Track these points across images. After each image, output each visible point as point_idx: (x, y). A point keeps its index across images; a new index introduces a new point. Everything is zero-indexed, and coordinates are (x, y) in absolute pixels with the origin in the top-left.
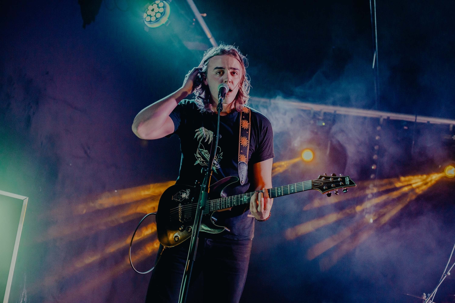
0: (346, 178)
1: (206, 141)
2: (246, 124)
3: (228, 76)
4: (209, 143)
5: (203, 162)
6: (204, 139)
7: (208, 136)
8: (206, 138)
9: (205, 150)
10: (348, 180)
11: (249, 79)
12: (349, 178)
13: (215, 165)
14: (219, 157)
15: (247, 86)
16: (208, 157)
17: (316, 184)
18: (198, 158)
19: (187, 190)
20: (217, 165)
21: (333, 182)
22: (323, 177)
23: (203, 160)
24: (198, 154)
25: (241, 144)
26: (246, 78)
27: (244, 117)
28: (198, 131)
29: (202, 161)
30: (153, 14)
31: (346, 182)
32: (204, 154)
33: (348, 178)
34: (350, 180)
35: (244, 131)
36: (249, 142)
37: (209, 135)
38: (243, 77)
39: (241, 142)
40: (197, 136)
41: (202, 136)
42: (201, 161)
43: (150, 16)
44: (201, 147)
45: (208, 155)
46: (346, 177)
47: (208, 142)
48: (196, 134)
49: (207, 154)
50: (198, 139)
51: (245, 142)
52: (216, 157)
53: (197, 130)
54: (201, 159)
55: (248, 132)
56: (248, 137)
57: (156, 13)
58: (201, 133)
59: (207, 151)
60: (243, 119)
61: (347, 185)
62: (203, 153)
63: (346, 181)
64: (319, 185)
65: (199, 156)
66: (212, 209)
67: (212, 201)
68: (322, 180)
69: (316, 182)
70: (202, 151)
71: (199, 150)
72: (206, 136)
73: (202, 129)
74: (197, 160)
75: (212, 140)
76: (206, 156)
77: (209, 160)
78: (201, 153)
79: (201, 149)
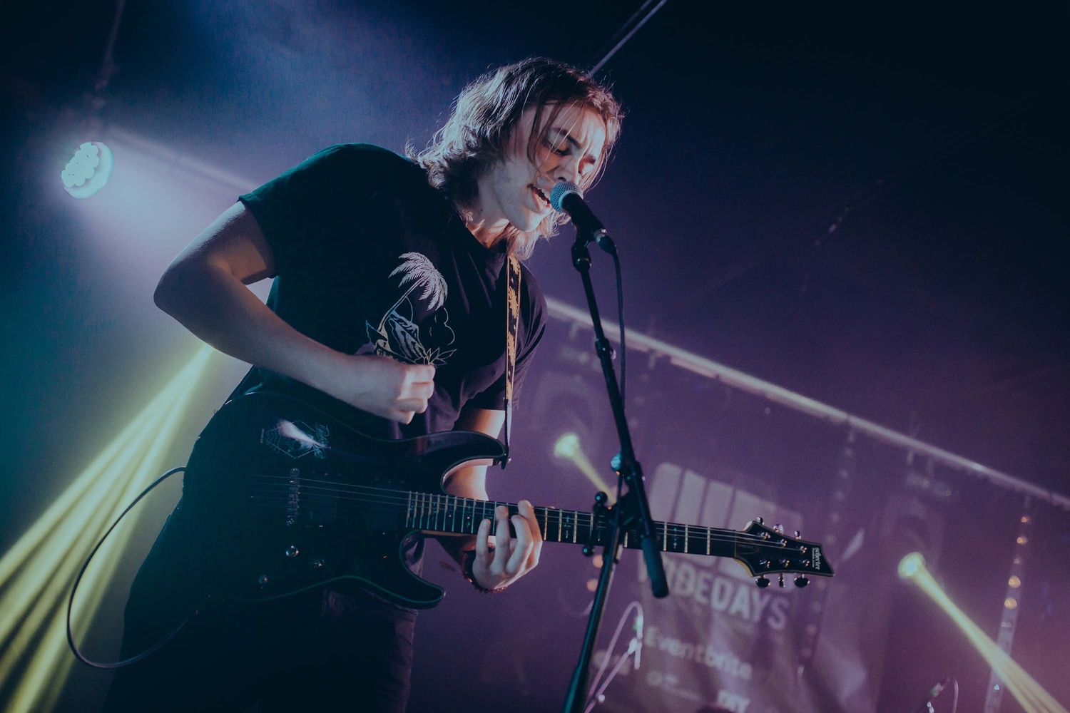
0: (814, 549)
1: (425, 296)
2: (514, 304)
4: (430, 307)
5: (389, 354)
6: (421, 290)
7: (432, 285)
8: (424, 287)
9: (413, 322)
10: (818, 556)
12: (820, 552)
14: (437, 358)
16: (412, 347)
17: (744, 546)
19: (320, 427)
21: (784, 553)
22: (764, 529)
23: (392, 350)
24: (383, 326)
28: (407, 259)
29: (388, 351)
31: (813, 561)
32: (403, 333)
33: (817, 550)
34: (822, 558)
37: (435, 285)
40: (404, 273)
41: (419, 278)
42: (383, 350)
44: (403, 310)
45: (416, 340)
46: (813, 546)
47: (429, 303)
48: (401, 268)
49: (413, 336)
50: (403, 281)
52: (431, 355)
53: (404, 256)
54: (385, 344)
58: (414, 268)
59: (417, 327)
60: (511, 284)
62: (399, 328)
63: (813, 558)
64: (750, 550)
65: (384, 333)
66: (410, 523)
67: (413, 496)
68: (762, 538)
69: (743, 540)
70: (400, 321)
71: (393, 316)
72: (426, 284)
73: (419, 258)
74: (367, 343)
75: (438, 303)
76: (405, 340)
77: (409, 355)
78: (395, 327)
79: (400, 315)
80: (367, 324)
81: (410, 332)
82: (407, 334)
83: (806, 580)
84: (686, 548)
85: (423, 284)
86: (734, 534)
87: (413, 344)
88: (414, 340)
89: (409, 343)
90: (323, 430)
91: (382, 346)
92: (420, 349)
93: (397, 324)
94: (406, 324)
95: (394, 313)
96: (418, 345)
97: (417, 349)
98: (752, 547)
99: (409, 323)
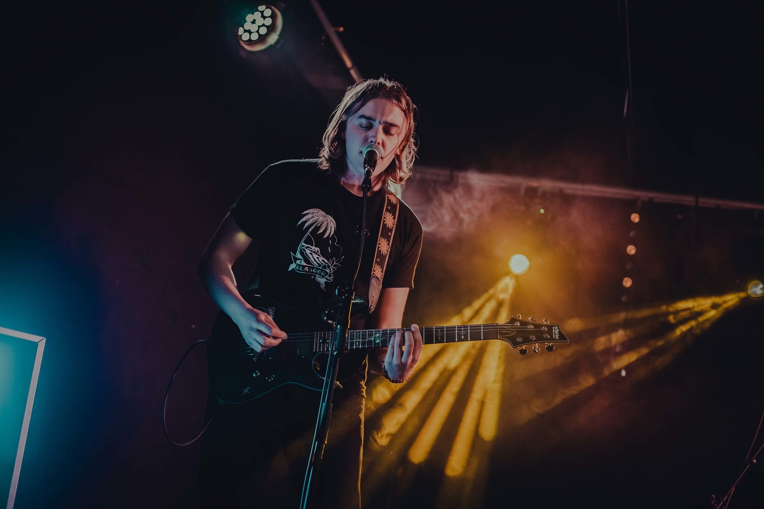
0: (554, 328)
1: (321, 231)
2: (389, 220)
3: (377, 133)
4: (325, 236)
5: (304, 267)
6: (318, 228)
7: (325, 224)
8: (320, 226)
9: (315, 247)
10: (557, 332)
11: (416, 144)
12: (558, 329)
13: (325, 275)
14: (335, 264)
15: (412, 155)
16: (317, 260)
17: (505, 332)
18: (296, 259)
20: (330, 276)
21: (532, 332)
22: (517, 321)
23: (305, 264)
24: (298, 252)
25: (379, 247)
26: (412, 140)
27: (389, 208)
28: (307, 214)
29: (302, 266)
30: (254, 28)
31: (554, 335)
32: (311, 253)
33: (556, 328)
34: (559, 332)
35: (386, 230)
36: (389, 250)
37: (328, 224)
38: (407, 139)
39: (379, 246)
40: (306, 222)
41: (315, 222)
42: (300, 265)
43: (250, 32)
44: (308, 241)
45: (319, 256)
46: (554, 326)
47: (324, 234)
48: (304, 219)
49: (317, 254)
50: (306, 226)
51: (384, 246)
52: (331, 262)
53: (305, 212)
54: (301, 262)
55: (391, 234)
56: (389, 241)
57: (259, 27)
58: (312, 217)
59: (318, 249)
60: (387, 210)
61: (555, 339)
62: (308, 252)
63: (554, 332)
64: (509, 334)
65: (299, 256)
66: (316, 349)
67: (317, 334)
68: (517, 326)
69: (504, 328)
70: (308, 247)
71: (303, 246)
72: (321, 224)
73: (316, 211)
74: (292, 263)
75: (330, 233)
76: (313, 257)
77: (317, 264)
78: (305, 251)
79: (307, 244)
80: (292, 253)
81: (314, 252)
82: (313, 254)
83: (552, 347)
84: (469, 338)
85: (319, 225)
86: (497, 326)
87: (318, 258)
88: (318, 257)
89: (316, 259)
90: (272, 309)
91: (299, 263)
92: (323, 260)
93: (306, 249)
94: (311, 248)
95: (303, 244)
96: (321, 259)
97: (322, 261)
98: (510, 332)
99: (313, 248)
